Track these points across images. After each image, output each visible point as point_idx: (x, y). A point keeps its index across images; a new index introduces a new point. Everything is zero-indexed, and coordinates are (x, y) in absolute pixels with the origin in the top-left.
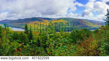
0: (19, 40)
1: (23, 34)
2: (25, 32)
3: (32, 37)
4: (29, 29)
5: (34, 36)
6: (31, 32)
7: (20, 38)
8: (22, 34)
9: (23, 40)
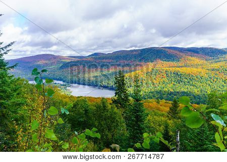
0: (94, 129)
1: (110, 106)
2: (114, 101)
3: (141, 121)
4: (130, 90)
5: (150, 119)
6: (137, 100)
7: (96, 124)
8: (104, 106)
9: (109, 130)
